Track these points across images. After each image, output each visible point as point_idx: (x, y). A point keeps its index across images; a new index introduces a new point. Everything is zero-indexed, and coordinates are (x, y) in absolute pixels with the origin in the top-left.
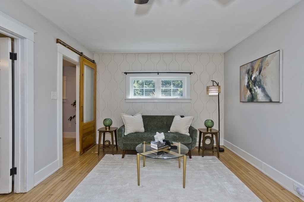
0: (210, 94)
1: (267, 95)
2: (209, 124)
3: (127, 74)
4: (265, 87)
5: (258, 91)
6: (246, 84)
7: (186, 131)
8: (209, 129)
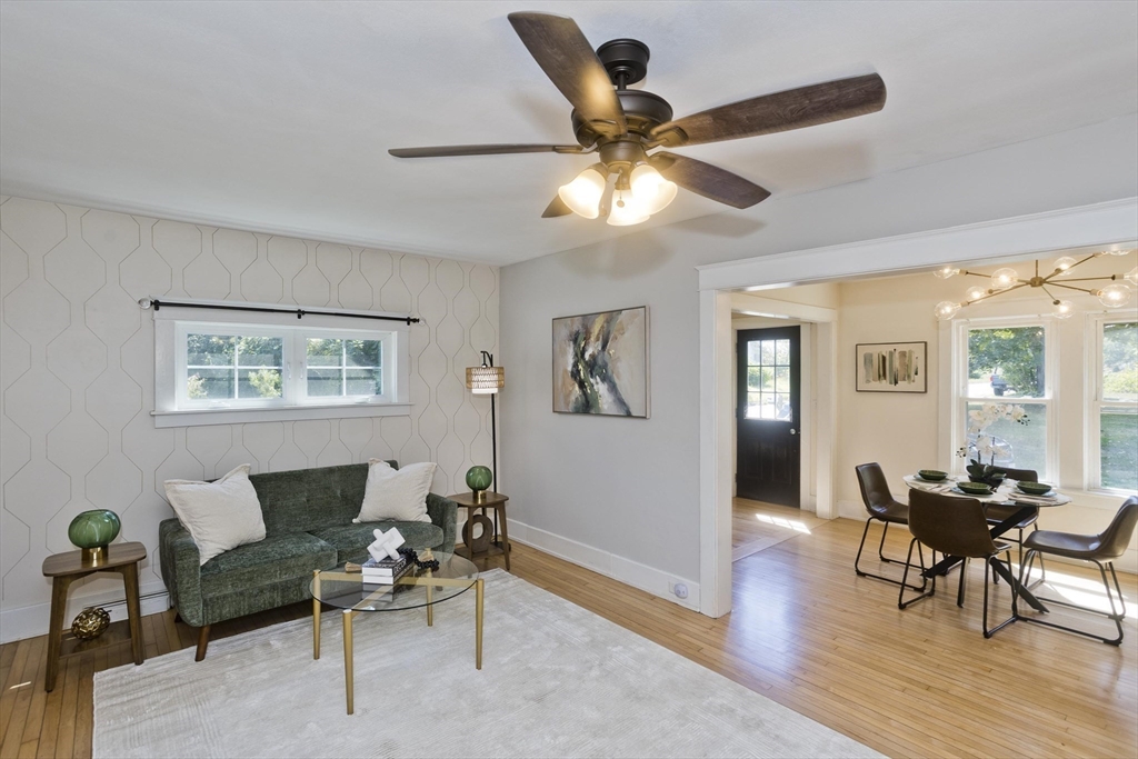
0: (475, 391)
1: (620, 402)
2: (480, 479)
3: (161, 308)
4: (617, 381)
5: (601, 388)
6: (570, 368)
7: (421, 510)
8: (480, 493)
